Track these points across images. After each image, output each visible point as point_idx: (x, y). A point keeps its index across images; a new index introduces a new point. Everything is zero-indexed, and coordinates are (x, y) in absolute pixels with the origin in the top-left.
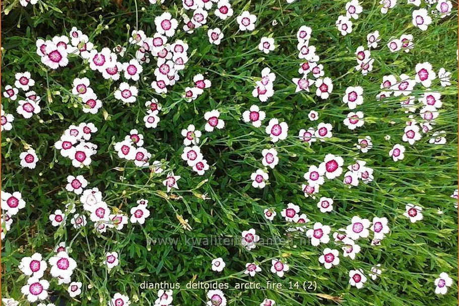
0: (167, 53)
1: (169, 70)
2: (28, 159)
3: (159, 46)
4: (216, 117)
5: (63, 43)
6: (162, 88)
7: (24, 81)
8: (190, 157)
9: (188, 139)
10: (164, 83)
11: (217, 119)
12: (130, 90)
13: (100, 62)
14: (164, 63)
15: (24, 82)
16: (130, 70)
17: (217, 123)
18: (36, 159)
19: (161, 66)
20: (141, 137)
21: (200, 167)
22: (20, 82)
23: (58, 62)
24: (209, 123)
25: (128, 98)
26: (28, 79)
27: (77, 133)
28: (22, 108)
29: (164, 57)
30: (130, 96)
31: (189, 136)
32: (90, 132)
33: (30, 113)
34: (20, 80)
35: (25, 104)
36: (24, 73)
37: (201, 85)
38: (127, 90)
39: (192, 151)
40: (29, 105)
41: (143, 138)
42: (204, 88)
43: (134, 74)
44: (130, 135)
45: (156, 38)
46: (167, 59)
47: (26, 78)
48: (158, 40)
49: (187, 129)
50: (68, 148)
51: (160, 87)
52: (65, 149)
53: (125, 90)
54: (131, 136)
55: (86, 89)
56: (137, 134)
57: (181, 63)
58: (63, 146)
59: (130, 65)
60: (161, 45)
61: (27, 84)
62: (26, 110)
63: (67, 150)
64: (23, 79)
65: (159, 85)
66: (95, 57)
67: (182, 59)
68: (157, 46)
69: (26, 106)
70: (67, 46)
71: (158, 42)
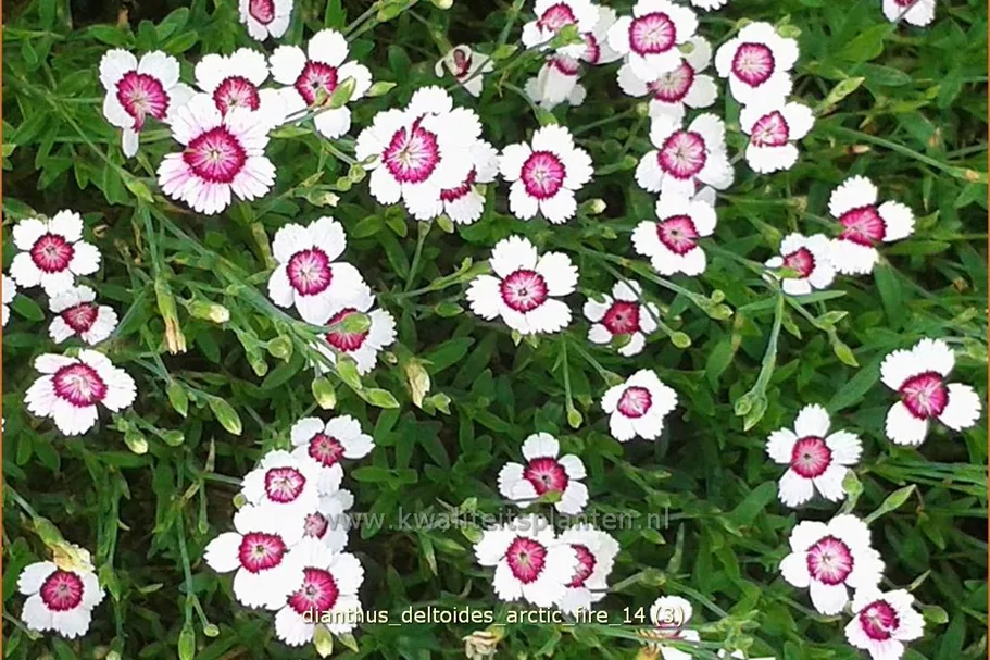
0: (691, 79)
1: (704, 157)
2: (56, 589)
3: (658, 51)
4: (936, 375)
5: (241, 81)
6: (684, 252)
7: (55, 256)
8: (821, 567)
9: (799, 471)
10: (691, 225)
11: (944, 381)
12: (539, 270)
13: (413, 163)
14: (680, 126)
15: (52, 257)
16: (533, 175)
17: (945, 401)
18: (93, 594)
19: (669, 142)
20: (574, 466)
21: (879, 623)
22: (34, 259)
23: (227, 178)
24: (908, 404)
25: (532, 308)
26: (70, 245)
27: (295, 483)
28: (50, 386)
29: (679, 97)
30: (541, 302)
31: (802, 461)
32: (339, 457)
33: (84, 410)
34: (32, 253)
35: (63, 370)
36: (51, 215)
37: (864, 226)
38: (529, 273)
39: (831, 538)
40: (84, 371)
41: (583, 475)
42: (878, 241)
43: (552, 194)
44: (521, 460)
45: (643, 19)
46: (693, 105)
47: (63, 239)
48: (654, 24)
49: (792, 429)
50: (266, 566)
51: (671, 247)
52: (254, 569)
53: (517, 273)
54: (530, 467)
55: (329, 270)
56: (554, 453)
57: (781, 137)
58: (242, 557)
59: (535, 155)
60: (668, 48)
61: (65, 265)
62: (67, 396)
63: (263, 572)
64: (49, 243)
65: (669, 237)
66: (393, 143)
67: (782, 119)
68: (652, 51)
69: (67, 379)
70: (261, 93)
71: (653, 34)
